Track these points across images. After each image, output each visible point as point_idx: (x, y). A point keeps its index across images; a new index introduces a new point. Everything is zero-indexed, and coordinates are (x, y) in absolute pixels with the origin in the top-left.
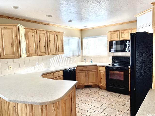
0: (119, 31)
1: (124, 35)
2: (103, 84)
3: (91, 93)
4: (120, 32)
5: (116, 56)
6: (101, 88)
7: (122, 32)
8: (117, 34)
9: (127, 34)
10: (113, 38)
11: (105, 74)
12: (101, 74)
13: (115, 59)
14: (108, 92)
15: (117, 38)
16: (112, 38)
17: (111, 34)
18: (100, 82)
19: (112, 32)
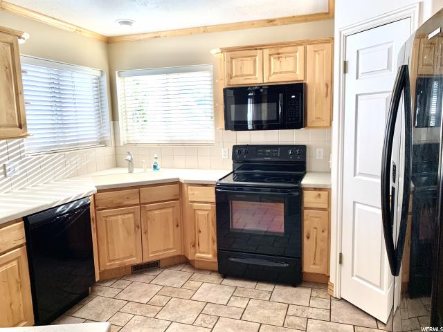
0: (261, 47)
1: (278, 63)
2: (207, 251)
3: (163, 300)
4: (266, 52)
5: (246, 144)
6: (196, 266)
7: (273, 51)
8: (255, 61)
9: (291, 60)
10: (239, 73)
11: (212, 215)
12: (199, 212)
13: (242, 156)
14: (226, 281)
15: (255, 74)
16: (234, 74)
17: (232, 58)
18: (194, 246)
19: (234, 52)
